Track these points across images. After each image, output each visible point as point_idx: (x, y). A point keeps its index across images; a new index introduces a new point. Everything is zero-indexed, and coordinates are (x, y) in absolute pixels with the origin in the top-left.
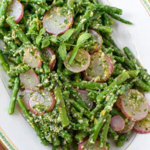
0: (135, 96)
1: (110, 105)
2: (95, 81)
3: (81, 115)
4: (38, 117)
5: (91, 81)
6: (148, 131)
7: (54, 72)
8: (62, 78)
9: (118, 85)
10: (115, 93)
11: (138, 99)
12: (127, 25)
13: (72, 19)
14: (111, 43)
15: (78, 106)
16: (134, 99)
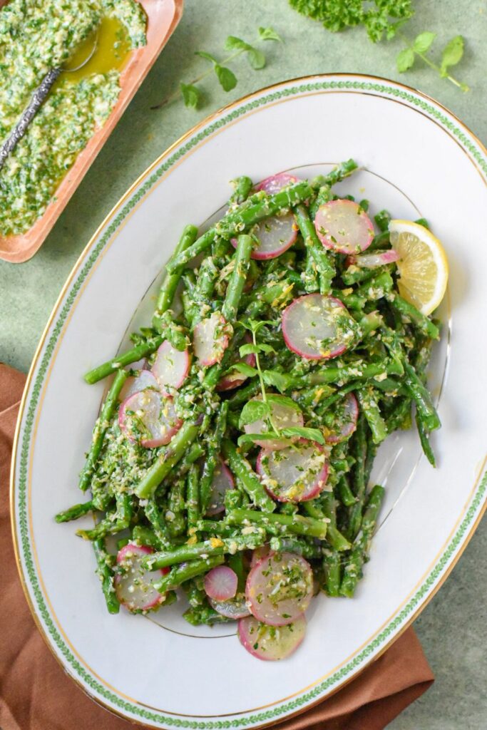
0: (296, 575)
1: (239, 544)
2: (263, 483)
3: (182, 508)
4: (118, 434)
5: (258, 476)
6: (255, 651)
7: (218, 398)
8: (219, 419)
9: (290, 530)
10: (269, 535)
11: (295, 586)
12: (424, 457)
13: (340, 349)
14: (367, 455)
15: (192, 487)
16: (288, 580)
